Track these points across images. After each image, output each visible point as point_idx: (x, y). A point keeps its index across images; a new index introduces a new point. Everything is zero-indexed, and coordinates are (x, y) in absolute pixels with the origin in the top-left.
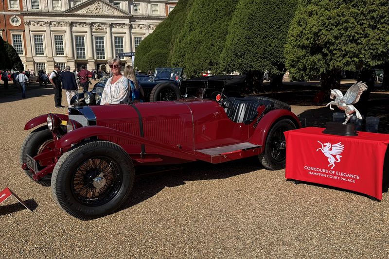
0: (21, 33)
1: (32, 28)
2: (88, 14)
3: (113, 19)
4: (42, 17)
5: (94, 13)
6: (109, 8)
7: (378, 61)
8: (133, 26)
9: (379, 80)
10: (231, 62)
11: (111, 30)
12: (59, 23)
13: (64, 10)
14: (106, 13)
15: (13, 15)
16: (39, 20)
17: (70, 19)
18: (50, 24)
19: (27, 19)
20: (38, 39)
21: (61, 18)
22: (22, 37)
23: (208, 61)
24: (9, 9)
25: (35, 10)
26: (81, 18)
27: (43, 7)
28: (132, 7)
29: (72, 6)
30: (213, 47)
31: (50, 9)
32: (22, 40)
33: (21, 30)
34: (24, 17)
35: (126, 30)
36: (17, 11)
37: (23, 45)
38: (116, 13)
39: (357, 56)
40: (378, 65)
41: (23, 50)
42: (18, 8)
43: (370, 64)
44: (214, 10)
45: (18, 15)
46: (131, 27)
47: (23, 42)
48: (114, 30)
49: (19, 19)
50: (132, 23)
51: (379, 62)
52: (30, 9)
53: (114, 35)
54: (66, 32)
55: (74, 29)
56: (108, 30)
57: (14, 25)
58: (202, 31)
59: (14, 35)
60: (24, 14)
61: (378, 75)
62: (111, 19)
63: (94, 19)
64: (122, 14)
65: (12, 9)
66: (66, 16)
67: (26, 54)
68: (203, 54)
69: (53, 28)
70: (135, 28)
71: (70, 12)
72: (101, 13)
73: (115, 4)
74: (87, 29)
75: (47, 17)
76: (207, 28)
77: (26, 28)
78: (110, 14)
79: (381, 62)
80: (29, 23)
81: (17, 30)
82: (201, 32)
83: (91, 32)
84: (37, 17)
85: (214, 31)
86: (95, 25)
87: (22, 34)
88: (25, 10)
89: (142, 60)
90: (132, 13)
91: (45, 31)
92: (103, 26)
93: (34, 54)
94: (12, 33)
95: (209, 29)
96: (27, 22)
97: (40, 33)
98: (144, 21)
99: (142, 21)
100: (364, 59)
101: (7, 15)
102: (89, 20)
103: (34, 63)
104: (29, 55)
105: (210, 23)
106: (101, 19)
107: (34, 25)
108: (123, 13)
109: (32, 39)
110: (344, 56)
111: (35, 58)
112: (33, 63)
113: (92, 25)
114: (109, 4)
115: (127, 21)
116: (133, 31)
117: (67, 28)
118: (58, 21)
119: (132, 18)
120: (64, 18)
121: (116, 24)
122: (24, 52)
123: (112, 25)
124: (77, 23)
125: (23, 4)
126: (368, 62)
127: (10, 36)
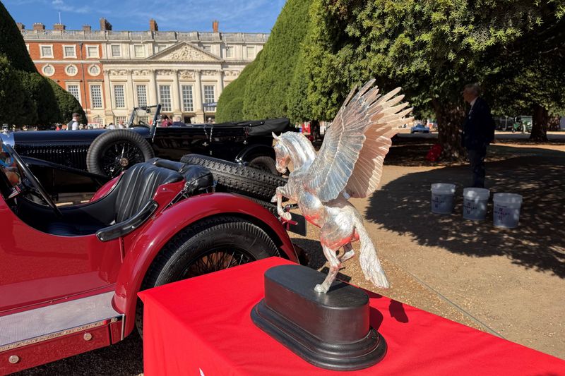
0: (101, 83)
1: (112, 77)
2: (174, 60)
3: (203, 65)
4: (123, 65)
5: (180, 59)
6: (198, 52)
7: (497, 29)
8: (226, 72)
9: (527, 130)
10: (298, 104)
11: (200, 78)
12: (141, 72)
13: (147, 56)
14: (195, 59)
15: (91, 64)
16: (120, 69)
17: (154, 67)
18: (132, 72)
19: (106, 67)
20: (118, 89)
21: (144, 65)
22: (101, 88)
23: (282, 106)
24: (88, 57)
25: (116, 57)
26: (167, 65)
27: (124, 53)
28: (224, 50)
29: (156, 51)
30: (289, 87)
31: (132, 57)
32: (101, 91)
33: (100, 81)
34: (104, 66)
35: (217, 77)
36: (96, 59)
37: (102, 97)
38: (206, 58)
39: (427, 25)
40: (498, 45)
41: (103, 102)
42: (97, 56)
43: (469, 45)
44: (291, 39)
45: (97, 64)
46: (223, 73)
47: (102, 94)
48: (203, 78)
49: (99, 68)
50: (224, 69)
51: (500, 33)
52: (110, 57)
53: (203, 84)
54: (149, 81)
55: (158, 77)
56: (197, 78)
57: (92, 74)
58: (277, 67)
59: (92, 86)
60: (103, 62)
61: (526, 123)
62: (200, 65)
63: (181, 65)
64: (213, 60)
65: (91, 57)
66: (150, 63)
67: (105, 107)
68: (276, 96)
69: (135, 77)
70: (228, 75)
71: (154, 58)
72: (189, 59)
73: (204, 48)
74: (173, 77)
75: (128, 65)
76: (282, 62)
77: (106, 78)
78: (198, 60)
79: (509, 31)
80: (109, 72)
81: (96, 81)
82: (275, 68)
83: (178, 81)
84: (117, 65)
85: (291, 66)
86: (182, 73)
87: (101, 85)
88: (104, 57)
89: (224, 110)
90: (224, 58)
91: (126, 81)
92: (191, 73)
93: (114, 106)
94: (90, 84)
95: (285, 64)
96: (106, 72)
97: (121, 84)
98: (238, 66)
99: (236, 66)
100: (446, 28)
101: (85, 64)
102: (175, 67)
103: (114, 116)
104: (109, 108)
105: (287, 56)
106: (189, 65)
107: (114, 74)
108: (214, 58)
109: (112, 90)
110: (393, 34)
111: (114, 111)
112: (112, 117)
113: (178, 72)
114: (198, 48)
115: (218, 67)
116: (225, 78)
117: (151, 77)
118: (141, 69)
119: (224, 64)
120: (147, 65)
121: (206, 71)
122: (103, 105)
123: (201, 72)
124: (161, 70)
125: (103, 51)
126: (462, 37)
127: (88, 88)
